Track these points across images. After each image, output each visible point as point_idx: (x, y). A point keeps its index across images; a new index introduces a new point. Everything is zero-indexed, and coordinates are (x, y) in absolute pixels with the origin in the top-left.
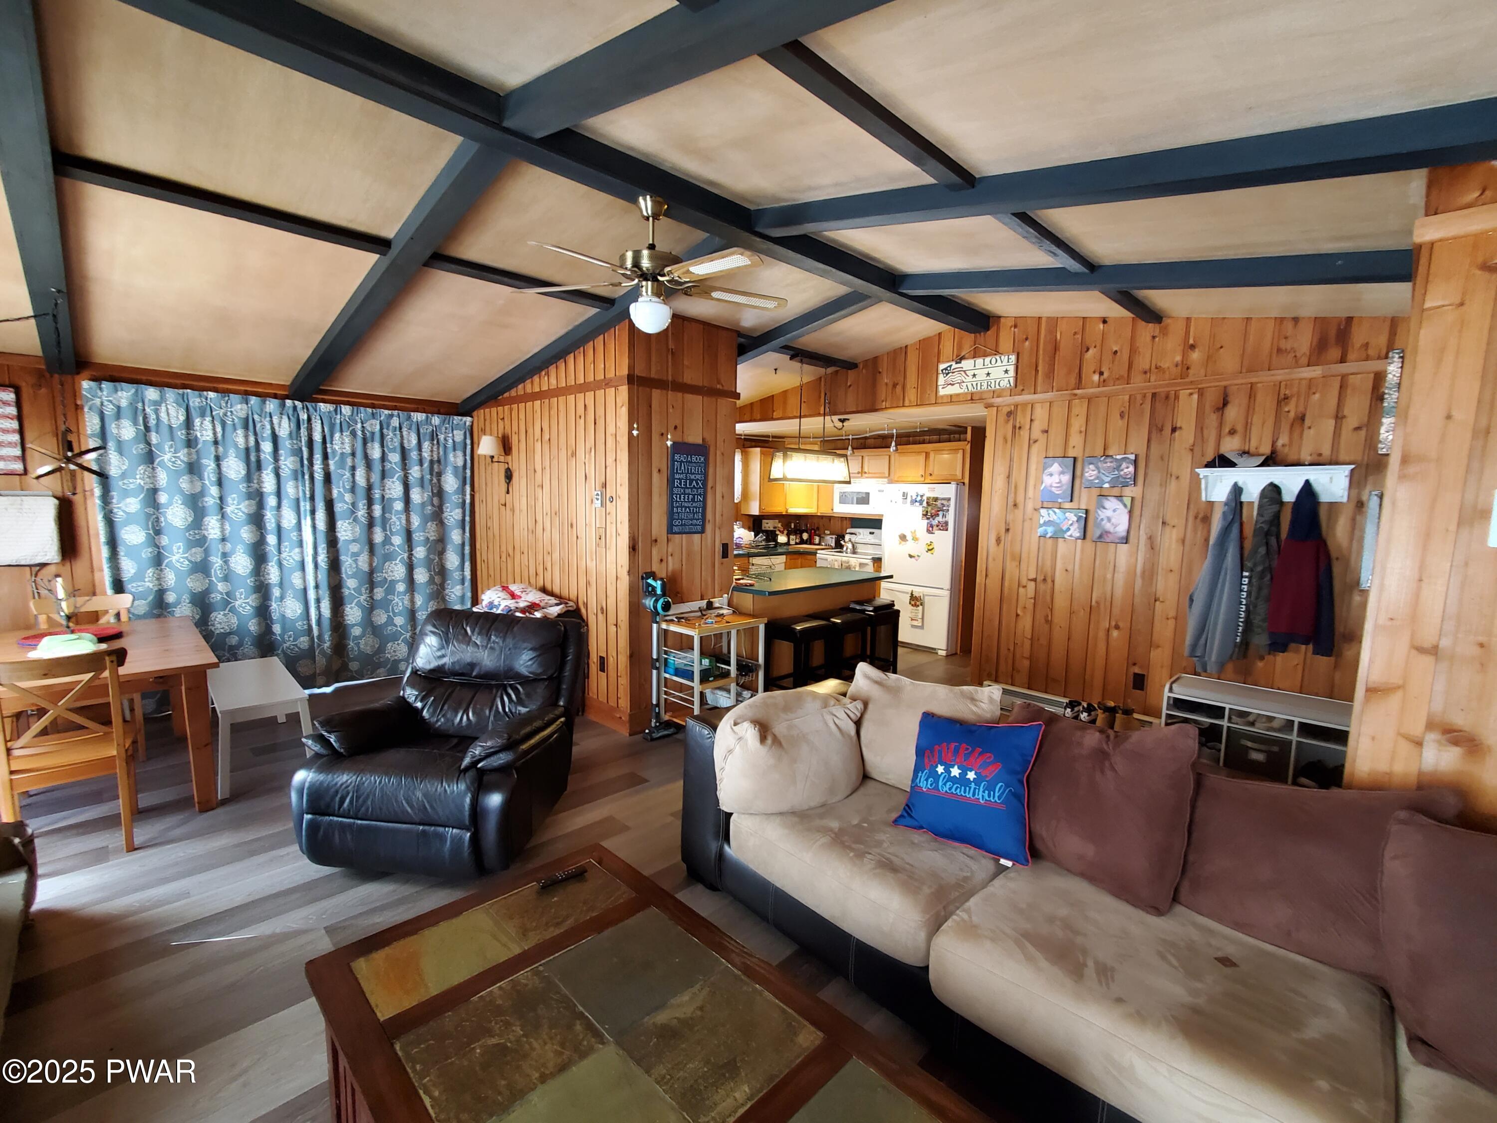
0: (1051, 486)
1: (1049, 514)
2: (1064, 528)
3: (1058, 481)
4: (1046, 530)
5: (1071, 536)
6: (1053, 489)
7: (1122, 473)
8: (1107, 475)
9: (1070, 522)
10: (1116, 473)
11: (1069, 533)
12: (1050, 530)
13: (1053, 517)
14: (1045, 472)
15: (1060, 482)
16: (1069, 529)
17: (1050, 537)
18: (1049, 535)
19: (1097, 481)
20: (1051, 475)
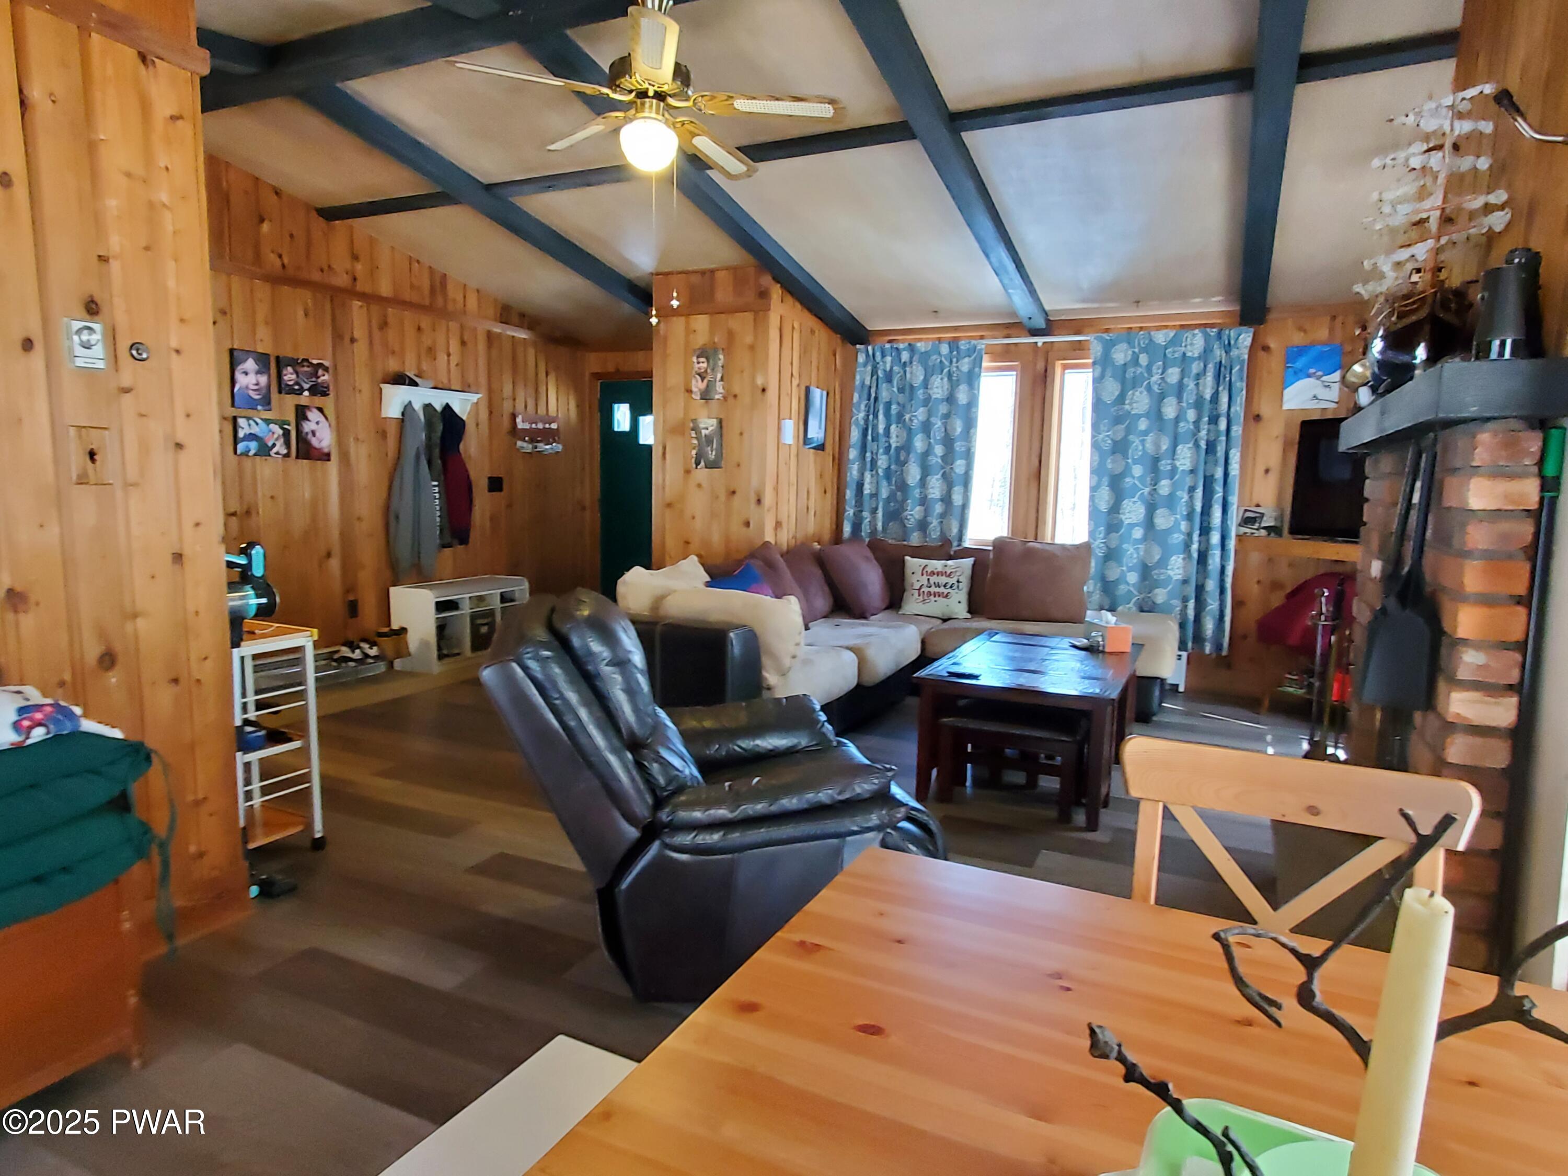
0: (247, 388)
1: (249, 425)
2: (270, 444)
3: (254, 382)
4: (247, 447)
5: (277, 453)
6: (252, 394)
7: (320, 380)
8: (306, 380)
9: (276, 436)
10: (314, 379)
11: (275, 450)
12: (253, 446)
13: (255, 430)
14: (240, 367)
15: (257, 384)
16: (274, 445)
17: (255, 455)
18: (251, 453)
19: (296, 387)
20: (246, 373)
